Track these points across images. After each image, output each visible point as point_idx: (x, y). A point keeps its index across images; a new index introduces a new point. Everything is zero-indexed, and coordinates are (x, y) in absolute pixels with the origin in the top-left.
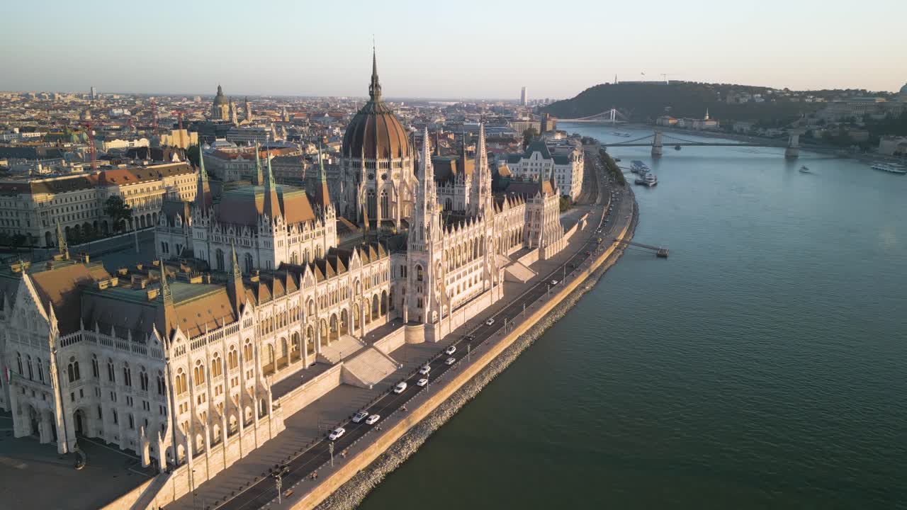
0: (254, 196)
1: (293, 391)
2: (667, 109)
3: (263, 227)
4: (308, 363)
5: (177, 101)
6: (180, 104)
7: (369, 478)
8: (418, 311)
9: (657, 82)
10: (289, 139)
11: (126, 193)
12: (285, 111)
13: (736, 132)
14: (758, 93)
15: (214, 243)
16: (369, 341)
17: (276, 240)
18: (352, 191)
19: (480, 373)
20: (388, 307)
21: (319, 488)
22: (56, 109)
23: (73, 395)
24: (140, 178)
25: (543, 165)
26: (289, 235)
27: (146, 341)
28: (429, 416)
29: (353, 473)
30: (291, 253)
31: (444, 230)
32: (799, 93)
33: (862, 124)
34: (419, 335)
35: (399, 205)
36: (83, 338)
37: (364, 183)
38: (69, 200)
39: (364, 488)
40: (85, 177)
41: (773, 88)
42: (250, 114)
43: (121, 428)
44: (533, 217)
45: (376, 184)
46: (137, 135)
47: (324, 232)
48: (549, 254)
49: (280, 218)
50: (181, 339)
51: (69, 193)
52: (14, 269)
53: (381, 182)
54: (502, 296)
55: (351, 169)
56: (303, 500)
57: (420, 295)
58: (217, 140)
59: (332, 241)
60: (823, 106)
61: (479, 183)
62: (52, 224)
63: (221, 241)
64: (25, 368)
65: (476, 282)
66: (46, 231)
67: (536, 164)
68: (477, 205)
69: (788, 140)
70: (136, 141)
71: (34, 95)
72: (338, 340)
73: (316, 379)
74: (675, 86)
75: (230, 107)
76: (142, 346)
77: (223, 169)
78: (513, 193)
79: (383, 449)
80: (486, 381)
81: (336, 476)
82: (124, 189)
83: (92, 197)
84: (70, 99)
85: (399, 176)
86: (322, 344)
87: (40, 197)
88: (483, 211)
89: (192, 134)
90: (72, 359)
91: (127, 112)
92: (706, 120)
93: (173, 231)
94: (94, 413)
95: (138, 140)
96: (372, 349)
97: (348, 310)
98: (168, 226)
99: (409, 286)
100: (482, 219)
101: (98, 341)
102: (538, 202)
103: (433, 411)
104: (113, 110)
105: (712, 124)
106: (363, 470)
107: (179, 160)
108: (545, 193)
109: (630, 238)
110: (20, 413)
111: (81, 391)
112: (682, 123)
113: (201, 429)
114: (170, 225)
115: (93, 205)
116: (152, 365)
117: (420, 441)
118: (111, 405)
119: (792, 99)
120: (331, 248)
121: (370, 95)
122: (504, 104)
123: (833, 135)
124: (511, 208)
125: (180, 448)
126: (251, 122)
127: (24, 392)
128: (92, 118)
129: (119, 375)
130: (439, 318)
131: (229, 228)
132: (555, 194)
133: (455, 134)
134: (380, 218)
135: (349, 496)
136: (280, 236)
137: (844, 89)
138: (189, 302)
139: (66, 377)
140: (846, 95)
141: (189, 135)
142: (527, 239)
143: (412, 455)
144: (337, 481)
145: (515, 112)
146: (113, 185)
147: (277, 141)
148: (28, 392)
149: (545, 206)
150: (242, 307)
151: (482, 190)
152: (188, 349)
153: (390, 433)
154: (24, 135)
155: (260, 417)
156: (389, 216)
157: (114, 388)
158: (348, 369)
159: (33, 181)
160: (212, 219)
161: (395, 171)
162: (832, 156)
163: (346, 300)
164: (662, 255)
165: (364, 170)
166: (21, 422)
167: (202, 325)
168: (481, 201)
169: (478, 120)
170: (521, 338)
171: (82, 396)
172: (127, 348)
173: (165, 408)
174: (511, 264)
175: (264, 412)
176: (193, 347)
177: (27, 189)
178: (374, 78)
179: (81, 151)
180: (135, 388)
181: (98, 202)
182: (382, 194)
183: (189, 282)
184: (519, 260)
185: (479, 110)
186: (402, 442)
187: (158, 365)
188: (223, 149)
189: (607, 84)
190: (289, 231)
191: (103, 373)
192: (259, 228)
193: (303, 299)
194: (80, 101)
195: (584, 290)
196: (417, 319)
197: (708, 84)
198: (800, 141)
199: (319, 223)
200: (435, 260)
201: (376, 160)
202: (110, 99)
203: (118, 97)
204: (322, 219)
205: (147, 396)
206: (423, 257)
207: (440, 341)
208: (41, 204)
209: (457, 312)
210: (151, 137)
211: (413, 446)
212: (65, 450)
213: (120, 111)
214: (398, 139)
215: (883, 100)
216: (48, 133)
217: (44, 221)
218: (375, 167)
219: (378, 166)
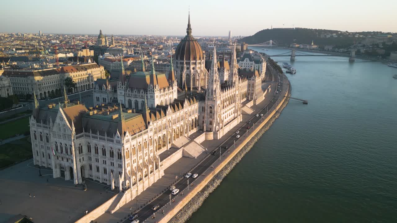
0: (145, 76)
1: (166, 159)
2: (294, 40)
3: (150, 89)
4: (169, 147)
5: (77, 37)
6: (79, 38)
7: (203, 195)
8: (210, 126)
9: (290, 28)
10: (135, 53)
11: (72, 76)
12: (128, 41)
13: (325, 50)
14: (334, 33)
15: (128, 96)
16: (192, 138)
17: (156, 95)
18: (179, 75)
19: (239, 152)
20: (197, 125)
21: (185, 199)
22: (27, 40)
23: (80, 159)
24: (78, 70)
25: (250, 64)
26: (160, 93)
27: (114, 136)
28: (222, 170)
29: (196, 193)
30: (161, 101)
31: (221, 91)
32: (352, 33)
33: (382, 47)
34: (211, 136)
35: (200, 81)
36: (84, 135)
37: (185, 70)
38: (49, 79)
39: (202, 199)
40: (55, 69)
41: (341, 31)
42: (114, 42)
43: (101, 174)
44: (251, 86)
45: (190, 71)
46: (68, 51)
47: (173, 92)
48: (258, 103)
49: (157, 86)
50: (128, 136)
51: (49, 76)
52: (50, 107)
53: (192, 71)
54: (241, 120)
55: (179, 65)
56: (180, 203)
57: (211, 119)
58: (105, 53)
59: (176, 96)
60: (363, 39)
61: (233, 71)
62: (42, 90)
63: (131, 96)
64: (59, 148)
65: (232, 114)
66: (40, 92)
67: (247, 64)
68: (232, 81)
69: (350, 54)
70: (68, 54)
71: (15, 34)
72: (179, 138)
73: (174, 154)
74: (298, 30)
75: (106, 39)
76: (112, 139)
77: (110, 66)
78: (242, 76)
79: (206, 183)
80: (242, 156)
81: (190, 194)
82: (72, 75)
83: (59, 77)
84: (31, 36)
85: (200, 68)
86: (174, 140)
87: (38, 78)
88: (235, 83)
89: (91, 51)
90: (80, 144)
91: (58, 42)
92: (312, 45)
93: (101, 92)
94: (88, 167)
95: (69, 54)
96: (193, 142)
97: (183, 125)
98: (99, 89)
99: (206, 115)
100: (235, 87)
101: (91, 137)
102: (253, 80)
103: (223, 168)
104: (52, 41)
105: (315, 47)
106: (200, 192)
107: (91, 62)
108: (256, 76)
109: (290, 96)
110: (56, 167)
111: (83, 158)
112: (302, 46)
113: (135, 174)
114: (100, 89)
115: (59, 81)
116: (115, 147)
117: (220, 181)
118: (96, 164)
119: (349, 36)
120: (175, 99)
121: (187, 33)
122: (222, 38)
123: (370, 51)
124: (242, 82)
125: (127, 182)
126: (114, 46)
127: (58, 159)
128: (44, 44)
129: (100, 151)
130: (219, 129)
131: (134, 90)
132: (260, 76)
133: (205, 51)
134: (192, 87)
135: (196, 202)
136: (157, 93)
137: (372, 31)
138: (129, 120)
139: (78, 152)
140: (372, 34)
141: (90, 51)
142: (249, 96)
143: (218, 186)
144: (191, 196)
145: (229, 42)
146: (67, 73)
147: (130, 54)
148: (60, 159)
149: (256, 81)
150: (149, 123)
151: (234, 74)
152: (130, 140)
153: (208, 176)
154: (17, 51)
155: (156, 170)
156: (195, 85)
157: (98, 156)
158: (185, 150)
159: (34, 71)
160: (126, 86)
161: (198, 66)
162: (369, 61)
163: (182, 121)
164: (305, 103)
165: (185, 65)
166: (56, 172)
167: (134, 130)
168: (234, 79)
169: (214, 45)
170: (253, 138)
171: (83, 160)
172: (104, 139)
173: (121, 165)
174: (243, 107)
175: (157, 168)
176: (132, 139)
177: (32, 74)
178: (189, 25)
179: (48, 58)
180: (107, 157)
181: (61, 80)
182: (192, 76)
183: (127, 112)
184: (246, 105)
185: (212, 41)
186: (213, 180)
187: (119, 147)
188: (108, 57)
189: (268, 29)
190: (160, 91)
191: (93, 151)
192: (148, 90)
193: (167, 120)
194: (35, 37)
195: (275, 118)
196: (209, 130)
197: (312, 29)
198: (355, 54)
199: (171, 88)
200: (218, 104)
201: (190, 61)
202: (48, 36)
203: (52, 35)
204: (172, 86)
205: (113, 160)
206: (212, 103)
207: (220, 139)
208: (38, 81)
209: (226, 127)
210: (74, 53)
211: (218, 182)
212: (77, 183)
213: (55, 41)
214: (200, 52)
215: (391, 36)
216: (30, 51)
217: (39, 89)
218: (190, 64)
219: (191, 64)
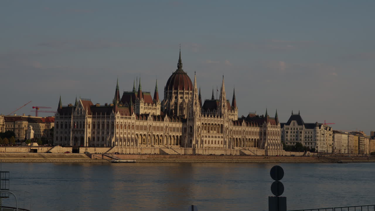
0: (134, 93)
8: (190, 145)
17: (141, 106)
20: (179, 143)
26: (145, 105)
30: (145, 111)
31: (202, 114)
34: (189, 151)
36: (92, 117)
44: (263, 134)
47: (156, 109)
48: (271, 154)
49: (142, 99)
50: (119, 115)
53: (180, 100)
59: (158, 113)
65: (218, 143)
67: (294, 129)
76: (109, 115)
85: (188, 98)
90: (89, 122)
97: (163, 136)
100: (222, 117)
102: (265, 127)
108: (268, 122)
113: (121, 141)
121: (178, 67)
125: (116, 143)
130: (198, 146)
134: (179, 114)
138: (120, 108)
139: (88, 126)
149: (268, 129)
155: (135, 146)
161: (186, 96)
163: (162, 132)
165: (173, 95)
167: (123, 114)
168: (223, 110)
172: (104, 117)
173: (113, 132)
176: (121, 118)
178: (180, 61)
180: (105, 128)
182: (180, 105)
187: (113, 120)
191: (96, 126)
192: (136, 102)
193: (148, 124)
199: (154, 105)
200: (197, 124)
205: (109, 130)
206: (192, 123)
219: (179, 93)
